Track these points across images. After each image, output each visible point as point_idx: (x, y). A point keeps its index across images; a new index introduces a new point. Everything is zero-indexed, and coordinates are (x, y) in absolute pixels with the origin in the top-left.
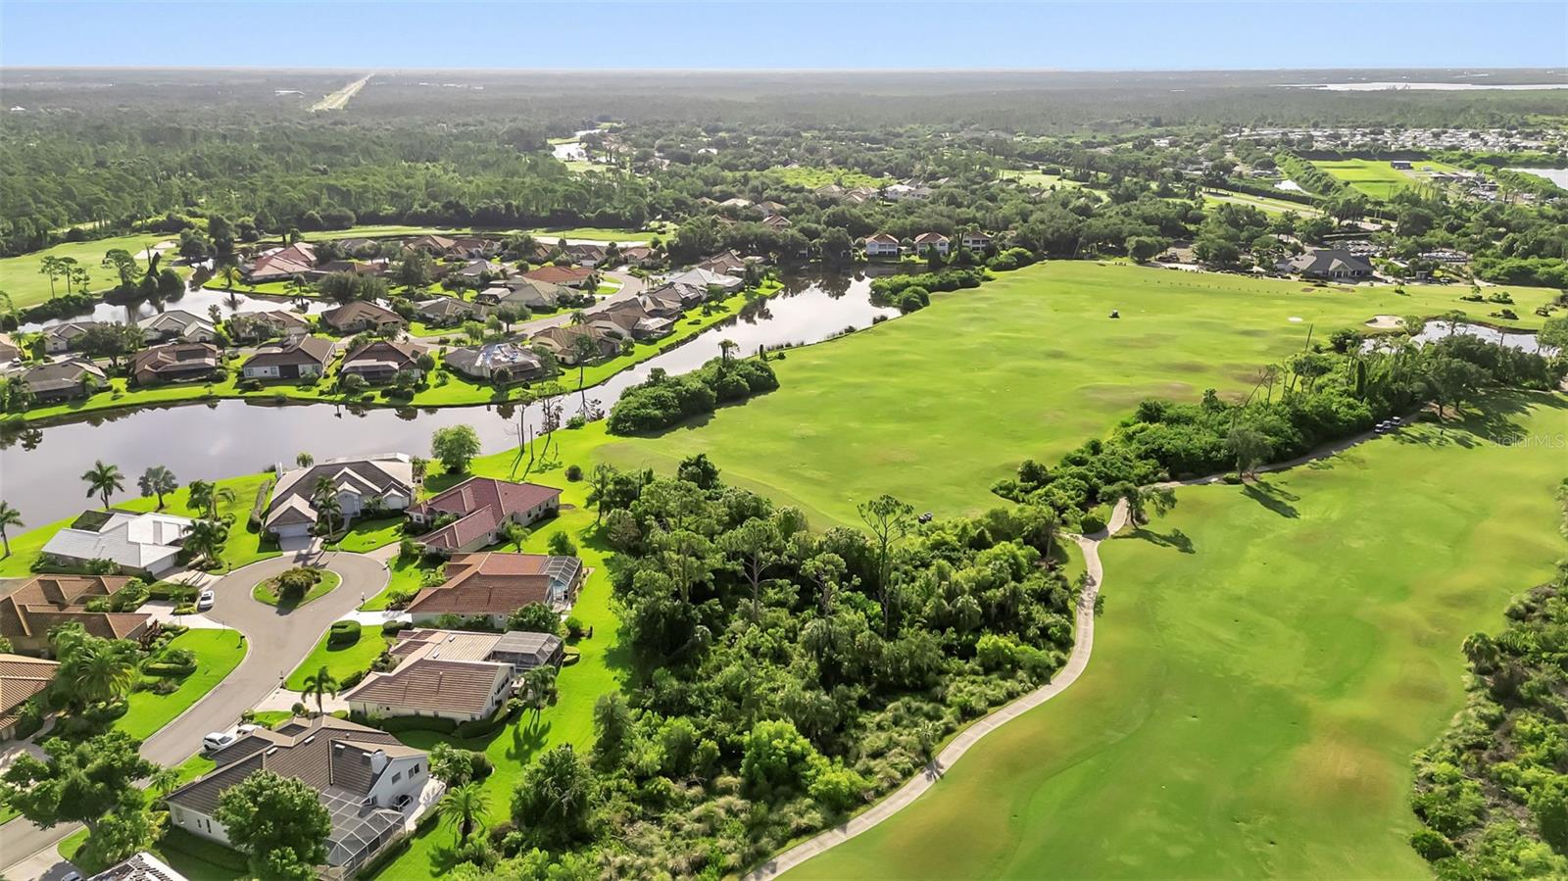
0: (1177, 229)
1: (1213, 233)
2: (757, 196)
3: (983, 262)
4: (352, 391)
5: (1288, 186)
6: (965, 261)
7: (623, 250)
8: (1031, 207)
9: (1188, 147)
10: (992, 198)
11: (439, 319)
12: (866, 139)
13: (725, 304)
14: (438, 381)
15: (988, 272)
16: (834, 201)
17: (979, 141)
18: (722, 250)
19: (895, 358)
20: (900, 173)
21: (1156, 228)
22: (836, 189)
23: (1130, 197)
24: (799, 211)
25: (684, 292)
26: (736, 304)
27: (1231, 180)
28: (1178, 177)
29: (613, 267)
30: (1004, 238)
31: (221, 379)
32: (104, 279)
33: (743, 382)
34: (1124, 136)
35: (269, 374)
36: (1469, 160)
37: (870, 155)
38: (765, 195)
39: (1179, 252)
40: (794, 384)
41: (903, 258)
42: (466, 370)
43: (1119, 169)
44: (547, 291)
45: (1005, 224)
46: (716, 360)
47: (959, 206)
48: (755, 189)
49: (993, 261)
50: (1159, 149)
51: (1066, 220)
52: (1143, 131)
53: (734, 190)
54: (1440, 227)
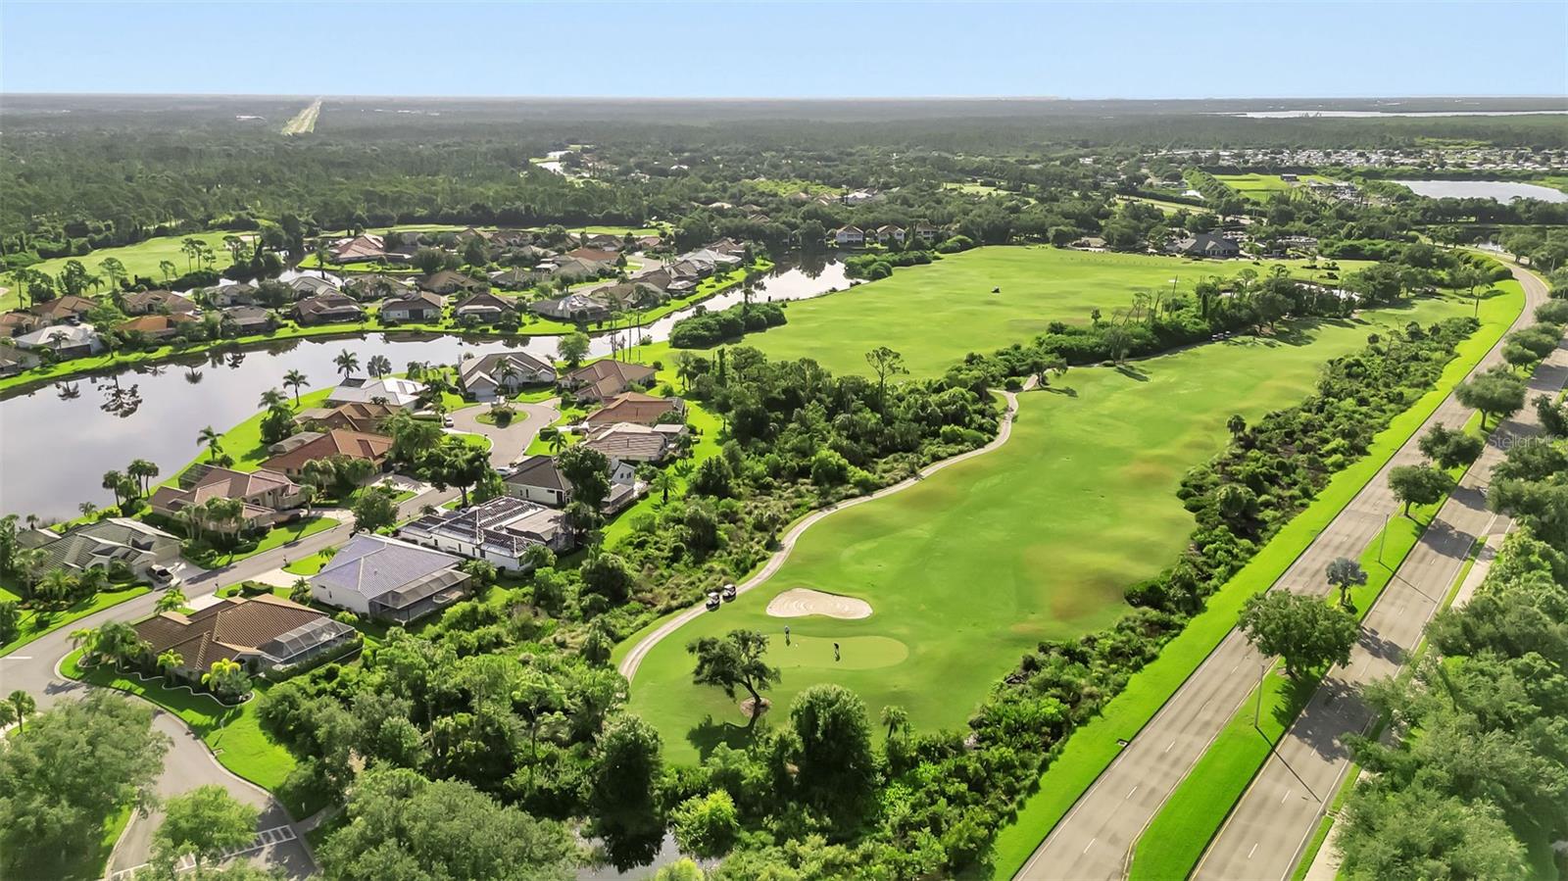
0: (1088, 224)
1: (1117, 224)
2: (736, 199)
3: (933, 246)
4: (471, 326)
5: (1191, 193)
6: (918, 245)
7: (638, 239)
8: (970, 207)
9: (1108, 163)
10: (939, 202)
11: (510, 284)
12: (821, 158)
13: (731, 274)
14: (532, 320)
15: (937, 254)
16: (804, 203)
17: (924, 160)
18: (720, 238)
19: (869, 306)
20: (857, 184)
21: (1073, 221)
22: (803, 196)
23: (1055, 199)
24: (778, 210)
25: (698, 266)
26: (740, 275)
27: (1141, 189)
28: (1096, 186)
29: (631, 252)
30: (949, 229)
31: (366, 319)
32: (224, 261)
33: (763, 317)
34: (1053, 156)
35: (401, 317)
36: (1349, 173)
37: (828, 170)
38: (743, 200)
39: (1091, 240)
40: (797, 321)
41: (867, 246)
42: (551, 313)
43: (1046, 179)
44: (590, 265)
45: (950, 219)
46: (740, 303)
47: (912, 206)
48: (733, 196)
49: (941, 246)
50: (1083, 165)
51: (998, 216)
52: (1071, 152)
53: (717, 196)
54: (1300, 219)
